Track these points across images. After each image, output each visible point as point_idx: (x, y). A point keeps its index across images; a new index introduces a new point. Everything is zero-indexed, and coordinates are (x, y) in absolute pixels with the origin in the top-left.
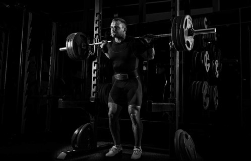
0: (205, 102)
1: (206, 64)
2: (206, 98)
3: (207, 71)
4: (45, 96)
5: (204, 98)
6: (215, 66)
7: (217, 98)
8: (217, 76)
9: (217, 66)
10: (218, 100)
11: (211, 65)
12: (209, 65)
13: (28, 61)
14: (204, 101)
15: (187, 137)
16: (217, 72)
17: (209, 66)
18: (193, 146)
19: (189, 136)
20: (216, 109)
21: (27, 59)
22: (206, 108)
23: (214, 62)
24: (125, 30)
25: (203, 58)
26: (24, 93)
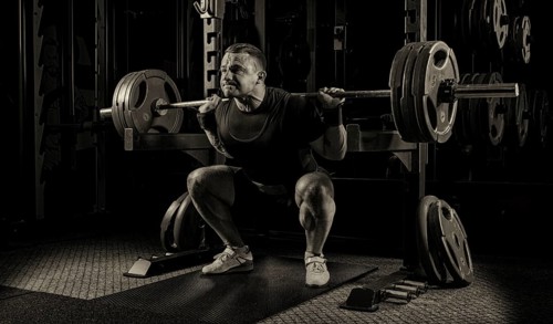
0: (493, 127)
1: (497, 29)
2: (496, 116)
3: (501, 45)
4: (86, 124)
5: (492, 116)
6: (521, 30)
7: (525, 116)
8: (527, 58)
9: (526, 32)
10: (526, 122)
11: (510, 29)
12: (505, 29)
13: (40, 36)
14: (491, 124)
15: (446, 213)
16: (527, 48)
17: (506, 33)
18: (463, 236)
19: (452, 212)
20: (521, 145)
21: (36, 32)
22: (496, 140)
23: (520, 22)
24: (260, 78)
25: (490, 11)
26: (37, 119)
